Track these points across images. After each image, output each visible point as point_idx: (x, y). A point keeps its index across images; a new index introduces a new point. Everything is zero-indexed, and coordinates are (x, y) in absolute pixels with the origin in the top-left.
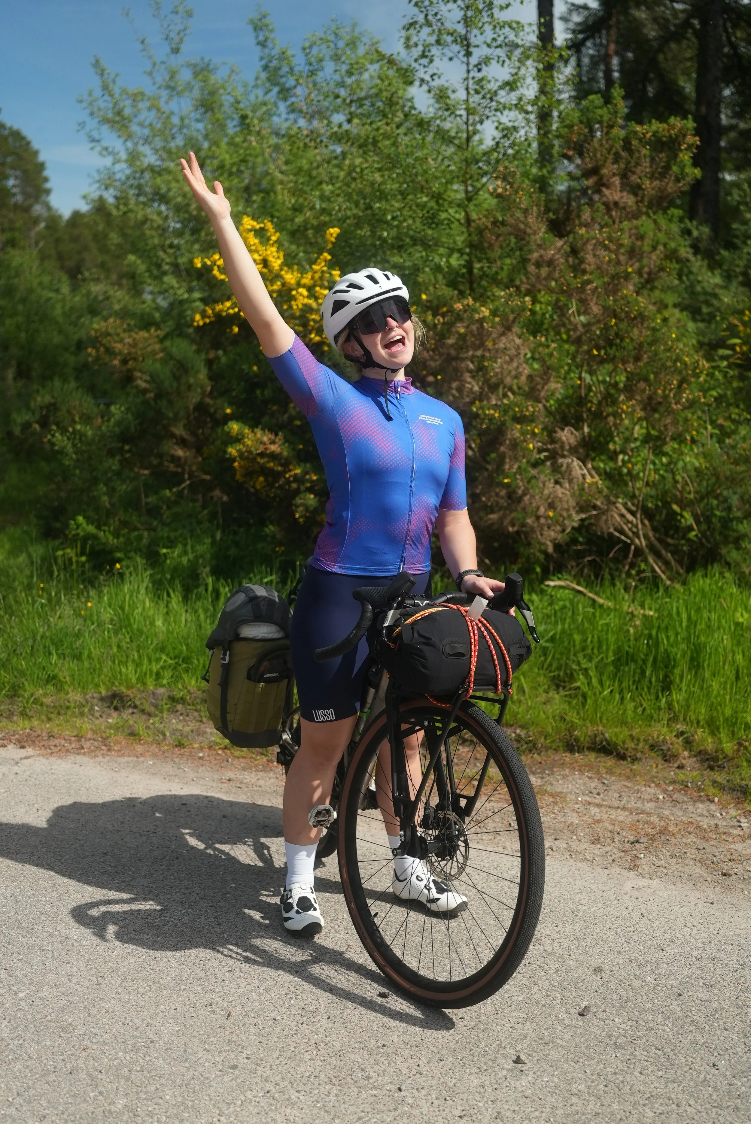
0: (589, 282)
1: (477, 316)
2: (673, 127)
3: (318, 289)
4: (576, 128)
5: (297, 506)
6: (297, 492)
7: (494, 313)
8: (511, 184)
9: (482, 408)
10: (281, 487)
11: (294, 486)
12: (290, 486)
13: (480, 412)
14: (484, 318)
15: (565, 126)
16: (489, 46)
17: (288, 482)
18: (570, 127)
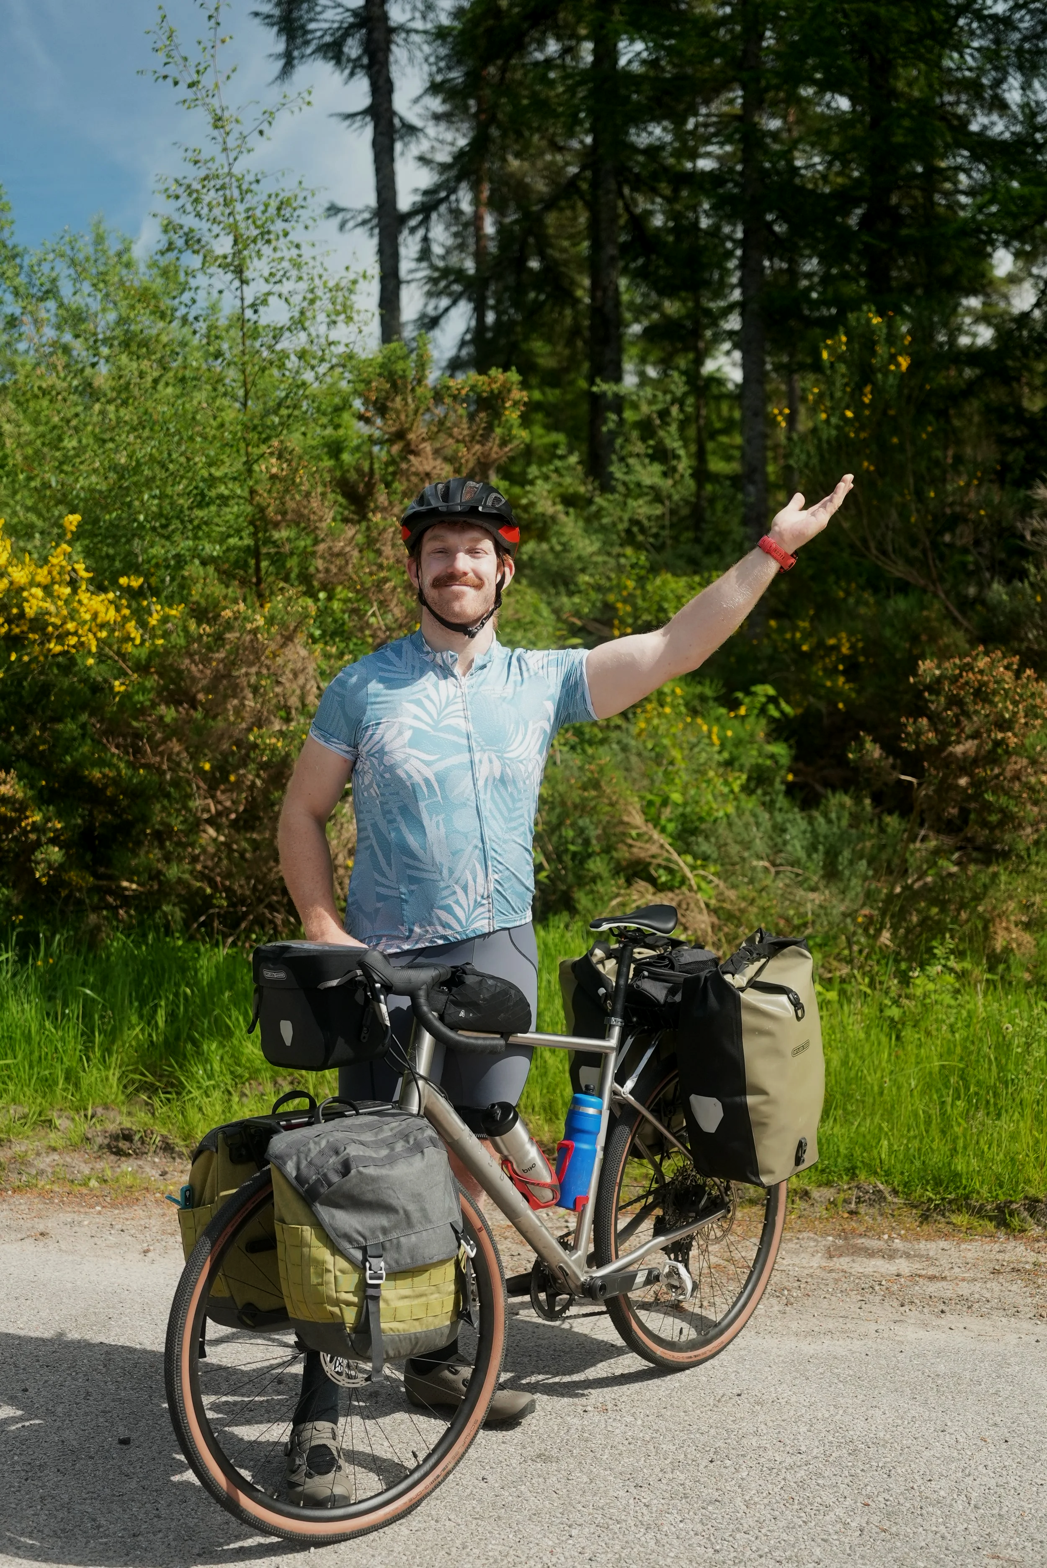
0: (386, 580)
1: (249, 626)
2: (494, 380)
3: (56, 587)
4: (374, 384)
5: (38, 863)
6: (38, 844)
7: (271, 621)
8: (289, 462)
9: (261, 737)
10: (15, 838)
11: (33, 837)
12: (27, 837)
13: (259, 741)
14: (258, 628)
15: (363, 381)
16: (267, 281)
17: (25, 832)
18: (368, 382)
